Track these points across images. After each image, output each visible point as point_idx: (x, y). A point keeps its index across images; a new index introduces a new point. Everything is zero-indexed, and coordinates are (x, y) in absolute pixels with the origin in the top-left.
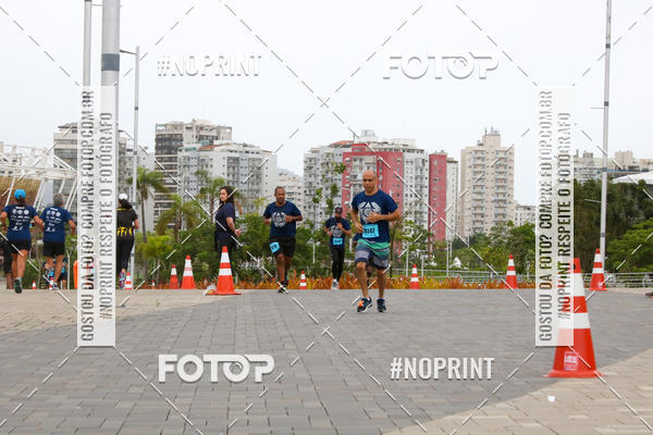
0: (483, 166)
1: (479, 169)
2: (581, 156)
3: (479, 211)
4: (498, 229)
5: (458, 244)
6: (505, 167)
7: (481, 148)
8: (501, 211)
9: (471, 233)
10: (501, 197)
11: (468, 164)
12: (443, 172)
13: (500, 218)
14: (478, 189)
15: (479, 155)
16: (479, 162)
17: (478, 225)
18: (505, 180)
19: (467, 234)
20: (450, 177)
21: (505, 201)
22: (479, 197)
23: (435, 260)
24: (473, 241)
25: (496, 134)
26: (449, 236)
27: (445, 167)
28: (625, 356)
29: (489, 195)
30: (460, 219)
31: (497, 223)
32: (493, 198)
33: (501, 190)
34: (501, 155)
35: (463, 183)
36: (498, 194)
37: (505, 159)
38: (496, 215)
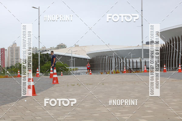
0: (13, 51)
1: (12, 51)
2: (34, 48)
3: (12, 61)
4: (16, 64)
5: (8, 68)
6: (18, 51)
7: (12, 47)
8: (17, 60)
9: (11, 65)
10: (17, 57)
11: (9, 50)
12: (4, 52)
13: (17, 62)
14: (12, 56)
15: (12, 48)
16: (12, 50)
17: (12, 64)
18: (18, 54)
19: (10, 66)
20: (6, 53)
21: (18, 58)
22: (12, 58)
23: (3, 72)
24: (11, 67)
25: (15, 44)
26: (6, 66)
27: (4, 51)
28: (42, 91)
29: (14, 57)
30: (8, 63)
31: (16, 63)
32: (15, 58)
33: (17, 56)
34: (17, 48)
35: (8, 54)
36: (16, 57)
37: (18, 49)
38: (16, 61)
